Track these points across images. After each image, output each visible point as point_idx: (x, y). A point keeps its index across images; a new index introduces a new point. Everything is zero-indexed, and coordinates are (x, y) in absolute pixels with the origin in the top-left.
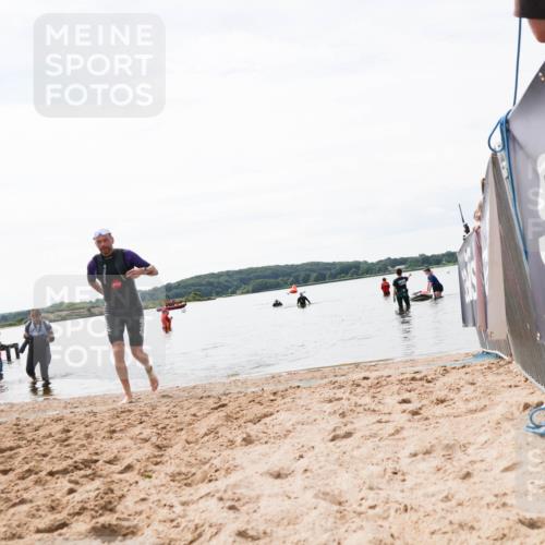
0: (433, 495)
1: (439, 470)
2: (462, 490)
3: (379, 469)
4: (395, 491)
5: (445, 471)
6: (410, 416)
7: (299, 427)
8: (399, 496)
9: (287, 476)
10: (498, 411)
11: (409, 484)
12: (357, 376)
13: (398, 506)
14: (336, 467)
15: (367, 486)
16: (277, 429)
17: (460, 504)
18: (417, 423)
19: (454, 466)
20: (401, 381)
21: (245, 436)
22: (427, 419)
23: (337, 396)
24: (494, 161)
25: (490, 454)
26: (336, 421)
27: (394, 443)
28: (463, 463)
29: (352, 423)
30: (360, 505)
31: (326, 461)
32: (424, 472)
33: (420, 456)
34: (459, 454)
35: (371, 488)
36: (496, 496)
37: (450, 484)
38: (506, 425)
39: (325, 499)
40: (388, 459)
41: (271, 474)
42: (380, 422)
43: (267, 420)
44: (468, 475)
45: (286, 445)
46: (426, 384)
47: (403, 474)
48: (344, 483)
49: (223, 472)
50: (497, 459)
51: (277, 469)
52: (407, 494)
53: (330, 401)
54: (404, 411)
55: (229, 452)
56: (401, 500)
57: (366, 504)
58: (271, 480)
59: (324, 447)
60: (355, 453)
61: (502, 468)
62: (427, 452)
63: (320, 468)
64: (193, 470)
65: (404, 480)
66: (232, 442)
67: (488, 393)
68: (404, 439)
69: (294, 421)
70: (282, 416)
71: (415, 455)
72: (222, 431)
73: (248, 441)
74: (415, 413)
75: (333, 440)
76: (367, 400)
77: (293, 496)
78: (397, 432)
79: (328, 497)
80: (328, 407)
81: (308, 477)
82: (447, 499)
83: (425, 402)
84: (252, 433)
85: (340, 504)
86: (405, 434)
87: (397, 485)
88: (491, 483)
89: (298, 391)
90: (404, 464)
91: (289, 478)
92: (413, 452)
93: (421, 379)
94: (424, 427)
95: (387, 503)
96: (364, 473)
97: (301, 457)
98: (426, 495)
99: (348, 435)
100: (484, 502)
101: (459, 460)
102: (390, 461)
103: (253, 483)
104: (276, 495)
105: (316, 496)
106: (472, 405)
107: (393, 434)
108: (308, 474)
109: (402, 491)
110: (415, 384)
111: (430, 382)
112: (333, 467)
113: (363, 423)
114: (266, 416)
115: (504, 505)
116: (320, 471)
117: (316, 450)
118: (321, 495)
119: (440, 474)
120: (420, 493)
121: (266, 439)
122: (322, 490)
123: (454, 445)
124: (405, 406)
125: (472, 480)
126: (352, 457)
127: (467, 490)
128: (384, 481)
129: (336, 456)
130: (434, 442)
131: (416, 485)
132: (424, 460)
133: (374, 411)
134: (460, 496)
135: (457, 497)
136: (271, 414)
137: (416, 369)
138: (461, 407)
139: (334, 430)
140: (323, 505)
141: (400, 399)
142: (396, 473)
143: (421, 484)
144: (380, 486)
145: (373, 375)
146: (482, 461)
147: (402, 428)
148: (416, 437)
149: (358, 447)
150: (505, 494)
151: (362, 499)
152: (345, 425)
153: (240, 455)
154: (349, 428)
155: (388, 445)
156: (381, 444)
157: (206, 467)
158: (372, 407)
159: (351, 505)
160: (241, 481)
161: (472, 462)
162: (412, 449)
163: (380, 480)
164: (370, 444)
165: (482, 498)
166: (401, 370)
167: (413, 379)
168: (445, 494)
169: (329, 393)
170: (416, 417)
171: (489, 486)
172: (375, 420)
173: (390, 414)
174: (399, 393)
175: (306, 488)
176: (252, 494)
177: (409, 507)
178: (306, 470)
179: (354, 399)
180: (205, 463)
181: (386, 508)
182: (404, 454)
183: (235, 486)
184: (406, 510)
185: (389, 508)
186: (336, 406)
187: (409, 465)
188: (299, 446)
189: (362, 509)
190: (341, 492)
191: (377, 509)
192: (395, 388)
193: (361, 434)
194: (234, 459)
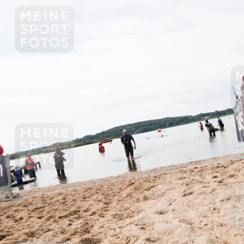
3: (206, 208)
4: (215, 217)
6: (217, 184)
7: (168, 191)
8: (218, 220)
9: (165, 213)
11: (221, 214)
12: (192, 167)
13: (218, 224)
14: (187, 208)
15: (202, 215)
16: (158, 192)
18: (222, 186)
20: (212, 168)
21: (144, 196)
22: (226, 184)
23: (184, 177)
26: (184, 187)
27: (212, 196)
29: (192, 188)
30: (200, 224)
31: (182, 205)
32: (228, 208)
33: (225, 201)
35: (204, 217)
40: (210, 203)
41: (158, 213)
42: (204, 187)
43: (153, 189)
45: (163, 199)
46: (224, 169)
47: (218, 210)
48: (191, 215)
49: (136, 213)
51: (160, 210)
52: (221, 218)
53: (181, 179)
55: (138, 204)
56: (219, 221)
57: (203, 224)
58: (158, 215)
59: (180, 199)
60: (196, 201)
62: (228, 199)
64: (123, 213)
65: (219, 212)
66: (138, 200)
68: (217, 194)
69: (164, 189)
70: (160, 187)
71: (223, 201)
72: (133, 195)
73: (146, 198)
74: (220, 182)
76: (197, 177)
77: (169, 222)
78: (213, 191)
79: (185, 222)
80: (180, 182)
81: (175, 213)
83: (224, 177)
84: (147, 195)
85: (191, 224)
86: (217, 191)
87: (216, 215)
89: (166, 176)
90: (218, 205)
92: (222, 199)
93: (221, 167)
94: (225, 188)
95: (212, 223)
96: (200, 210)
97: (171, 204)
98: (230, 219)
99: (191, 193)
102: (212, 204)
103: (150, 217)
104: (161, 222)
105: (180, 221)
107: (211, 192)
108: (175, 212)
109: (219, 217)
110: (219, 169)
111: (225, 168)
112: (186, 208)
113: (197, 188)
114: (152, 187)
116: (180, 210)
117: (177, 201)
118: (182, 221)
120: (227, 218)
121: (153, 198)
122: (182, 218)
124: (215, 179)
126: (194, 203)
128: (210, 213)
129: (186, 203)
130: (231, 194)
131: (225, 214)
132: (227, 203)
133: (201, 182)
136: (155, 186)
137: (219, 162)
138: (242, 178)
139: (184, 192)
140: (183, 225)
141: (213, 176)
142: (215, 209)
143: (227, 213)
144: (209, 215)
145: (199, 166)
147: (215, 189)
148: (222, 192)
149: (196, 199)
151: (201, 222)
152: (189, 189)
153: (142, 205)
154: (191, 190)
155: (209, 197)
156: (207, 196)
157: (128, 211)
158: (200, 180)
159: (196, 225)
160: (145, 216)
163: (208, 213)
164: (201, 197)
166: (213, 163)
167: (218, 167)
169: (180, 175)
170: (221, 184)
172: (202, 186)
173: (209, 183)
174: (212, 174)
175: (174, 218)
176: (151, 222)
177: (223, 224)
178: (173, 210)
179: (192, 177)
180: (127, 210)
181: (212, 225)
182: (218, 201)
183: (142, 219)
184: (222, 226)
185: (214, 225)
186: (184, 181)
187: (220, 205)
188: (169, 200)
189: (201, 226)
190: (190, 219)
191: (208, 226)
192: (211, 171)
193: (196, 193)
194: (140, 207)
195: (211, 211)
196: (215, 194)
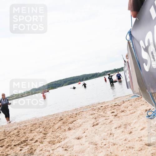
0: (122, 140)
1: (123, 132)
2: (129, 137)
3: (107, 133)
4: (111, 140)
5: (125, 132)
6: (114, 117)
7: (83, 123)
8: (112, 141)
9: (81, 138)
10: (139, 112)
11: (115, 137)
12: (99, 106)
13: (112, 144)
14: (94, 134)
15: (103, 139)
16: (77, 125)
17: (129, 141)
18: (117, 119)
19: (127, 130)
20: (111, 106)
21: (68, 128)
23: (94, 113)
24: (129, 43)
25: (137, 125)
26: (94, 120)
27: (110, 125)
28: (129, 129)
29: (98, 120)
30: (102, 144)
31: (92, 133)
32: (119, 133)
34: (128, 127)
35: (104, 139)
36: (139, 138)
37: (126, 136)
38: (141, 117)
41: (76, 138)
42: (106, 119)
43: (74, 122)
44: (131, 132)
45: (80, 129)
46: (119, 107)
47: (113, 134)
48: (97, 139)
49: (63, 139)
50: (139, 127)
51: (78, 137)
53: (92, 115)
54: (112, 116)
55: (64, 133)
56: (113, 142)
57: (103, 144)
58: (76, 140)
59: (90, 128)
60: (99, 130)
61: (140, 129)
62: (120, 127)
63: (90, 135)
64: (55, 140)
65: (113, 136)
66: (65, 130)
67: (135, 108)
68: (113, 124)
69: (81, 122)
70: (78, 121)
71: (116, 128)
72: (62, 127)
73: (69, 129)
74: (116, 116)
76: (102, 113)
77: (83, 144)
78: (111, 122)
79: (93, 144)
80: (91, 117)
81: (86, 138)
82: (125, 140)
83: (118, 112)
84: (70, 127)
85: (96, 145)
86: (113, 122)
87: (112, 138)
88: (138, 134)
89: (83, 113)
90: (113, 131)
91: (82, 139)
92: (115, 127)
93: (117, 105)
94: (118, 120)
95: (109, 143)
96: (102, 135)
97: (84, 132)
98: (120, 140)
99: (97, 124)
100: (136, 140)
101: (129, 128)
102: (109, 131)
103: (71, 142)
104: (78, 144)
105: (89, 144)
106: (131, 112)
107: (110, 123)
108: (87, 137)
109: (113, 139)
110: (115, 107)
111: (119, 106)
112: (93, 134)
113: (101, 120)
114: (74, 121)
115: (141, 140)
116: (90, 136)
117: (89, 130)
118: (91, 143)
119: (123, 133)
120: (118, 139)
121: (74, 129)
122: (91, 141)
123: (127, 124)
124: (113, 114)
125: (132, 134)
126: (99, 131)
127: (131, 137)
128: (108, 136)
129: (94, 131)
130: (121, 124)
132: (119, 129)
133: (104, 116)
134: (129, 139)
135: (128, 139)
136: (76, 120)
137: (116, 102)
138: (128, 112)
139: (93, 123)
140: (91, 146)
141: (111, 112)
142: (111, 134)
143: (118, 136)
144: (107, 138)
145: (104, 105)
146: (135, 128)
147: (112, 121)
148: (116, 122)
149: (100, 128)
150: (141, 137)
152: (96, 121)
153: (68, 133)
154: (98, 122)
155: (108, 126)
156: (106, 126)
157: (58, 138)
159: (99, 145)
160: (68, 141)
161: (132, 129)
162: (115, 126)
164: (103, 126)
166: (111, 103)
167: (115, 106)
168: (125, 139)
169: (91, 112)
170: (116, 117)
171: (137, 135)
173: (109, 116)
174: (111, 110)
175: (86, 141)
176: (71, 145)
177: (115, 144)
178: (86, 136)
179: (99, 113)
180: (58, 137)
181: (108, 145)
182: (113, 128)
183: (66, 143)
185: (110, 145)
186: (93, 116)
188: (84, 129)
189: (102, 146)
190: (96, 141)
191: (106, 145)
192: (110, 109)
193: (101, 123)
194: (66, 135)
195: (109, 136)
196: (112, 124)
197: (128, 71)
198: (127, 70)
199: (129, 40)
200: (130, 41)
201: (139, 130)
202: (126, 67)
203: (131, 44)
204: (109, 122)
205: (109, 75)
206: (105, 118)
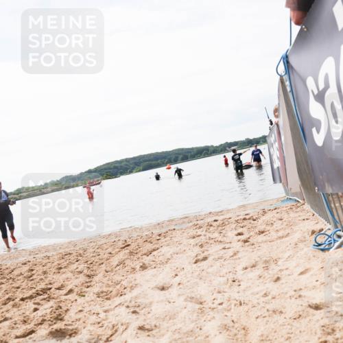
0: (257, 293)
1: (260, 277)
2: (274, 289)
3: (225, 279)
4: (234, 293)
5: (264, 278)
6: (241, 244)
7: (175, 256)
8: (236, 296)
9: (168, 288)
10: (296, 236)
11: (242, 287)
12: (210, 220)
13: (236, 302)
14: (198, 280)
15: (217, 290)
16: (161, 258)
17: (274, 298)
18: (247, 248)
19: (269, 274)
20: (237, 221)
21: (141, 264)
23: (198, 234)
24: (282, 81)
25: (291, 264)
26: (197, 250)
27: (233, 261)
28: (275, 271)
29: (207, 251)
30: (213, 303)
31: (192, 277)
32: (251, 279)
33: (249, 269)
34: (272, 266)
35: (219, 292)
36: (295, 291)
37: (267, 285)
38: (301, 245)
39: (191, 302)
40: (230, 272)
41: (158, 288)
42: (224, 249)
43: (155, 253)
44: (278, 279)
45: (167, 268)
46: (253, 222)
48: (203, 290)
49: (129, 289)
50: (296, 267)
51: (161, 284)
52: (240, 294)
53: (194, 238)
54: (239, 241)
55: (132, 275)
56: (237, 298)
57: (217, 302)
58: (158, 291)
59: (190, 267)
60: (210, 270)
61: (299, 273)
62: (254, 266)
63: (188, 281)
64: (111, 289)
65: (240, 285)
66: (134, 269)
67: (290, 225)
68: (239, 258)
69: (170, 253)
70: (164, 250)
71: (246, 268)
72: (127, 262)
73: (144, 267)
74: (246, 241)
75: (195, 263)
76: (216, 235)
77: (172, 301)
78: (235, 254)
79: (194, 300)
80: (192, 241)
81: (180, 288)
82: (266, 295)
83: (251, 234)
84: (146, 262)
85: (201, 303)
86: (239, 255)
87: (236, 288)
88: (292, 283)
89: (174, 232)
90: (240, 274)
91: (170, 290)
92: (244, 267)
93: (249, 219)
94: (251, 250)
95: (229, 301)
97: (176, 275)
98: (252, 294)
99: (205, 259)
100: (288, 295)
101: (273, 269)
102: (231, 274)
103: (147, 295)
104: (162, 301)
105: (186, 300)
106: (280, 234)
107: (233, 256)
108: (181, 286)
109: (238, 292)
110: (246, 223)
111: (254, 220)
112: (196, 280)
113: (214, 250)
114: (154, 250)
115: (300, 296)
116: (189, 284)
117: (185, 270)
118: (189, 299)
119: (261, 280)
120: (250, 292)
121: (153, 267)
122: (190, 296)
123: (270, 260)
124: (240, 237)
125: (281, 282)
126: (207, 273)
127: (278, 288)
128: (228, 286)
129: (198, 273)
130: (257, 259)
131: (247, 288)
132: (252, 271)
133: (221, 242)
134: (273, 293)
135: (271, 293)
136: (158, 249)
137: (247, 212)
138: (274, 235)
139: (196, 256)
140: (190, 305)
141: (236, 232)
142: (234, 281)
143: (250, 287)
144: (226, 290)
145: (220, 218)
146: (287, 269)
147: (238, 252)
148: (247, 256)
149: (212, 266)
150: (301, 289)
151: (214, 299)
152: (203, 252)
153: (140, 276)
154: (206, 253)
155: (229, 263)
156: (225, 263)
157: (118, 287)
158: (219, 239)
159: (208, 304)
160: (140, 294)
161: (281, 270)
162: (244, 265)
163: (224, 287)
164: (218, 264)
165: (286, 293)
166: (238, 214)
167: (245, 219)
168: (264, 292)
169: (193, 232)
170: (247, 244)
171: (291, 285)
172: (221, 248)
173: (230, 243)
174: (236, 229)
175: (179, 295)
176: (147, 301)
177: (242, 302)
178: (179, 284)
179: (208, 235)
180: (117, 284)
181: (229, 304)
182: (239, 268)
183: (136, 297)
184: (241, 304)
185: (231, 304)
186: (197, 240)
187: (242, 275)
188: (175, 268)
189: (214, 306)
190: (201, 296)
191: (224, 305)
192: (234, 226)
193: (212, 257)
194: (135, 280)
195: (229, 284)
196: (236, 259)
197: (276, 145)
198: (275, 141)
199: (283, 74)
200: (286, 78)
201: (296, 274)
202: (273, 136)
203: (287, 83)
204: (232, 254)
205: (234, 151)
206: (223, 246)
